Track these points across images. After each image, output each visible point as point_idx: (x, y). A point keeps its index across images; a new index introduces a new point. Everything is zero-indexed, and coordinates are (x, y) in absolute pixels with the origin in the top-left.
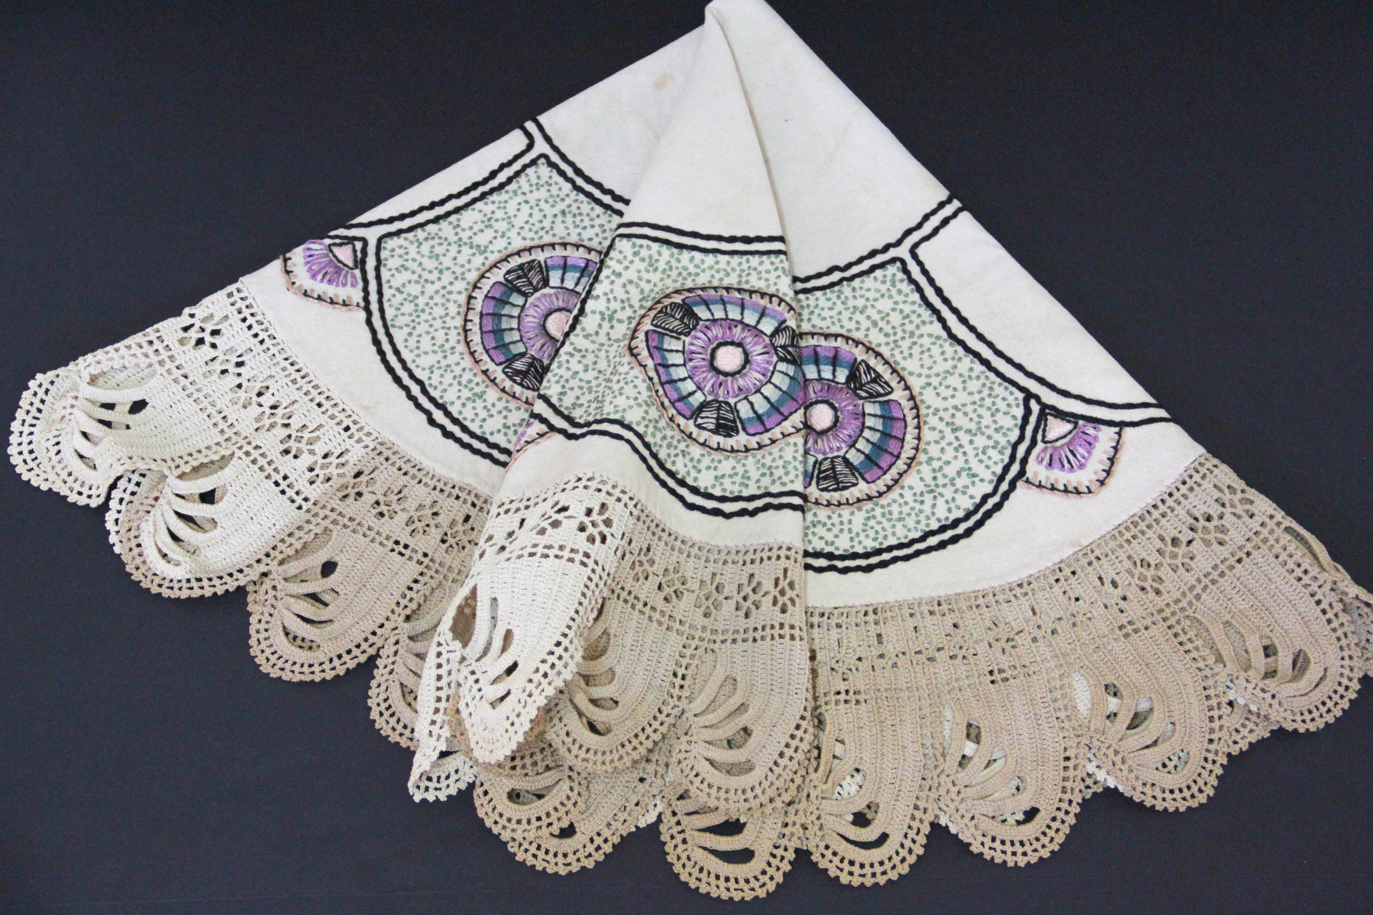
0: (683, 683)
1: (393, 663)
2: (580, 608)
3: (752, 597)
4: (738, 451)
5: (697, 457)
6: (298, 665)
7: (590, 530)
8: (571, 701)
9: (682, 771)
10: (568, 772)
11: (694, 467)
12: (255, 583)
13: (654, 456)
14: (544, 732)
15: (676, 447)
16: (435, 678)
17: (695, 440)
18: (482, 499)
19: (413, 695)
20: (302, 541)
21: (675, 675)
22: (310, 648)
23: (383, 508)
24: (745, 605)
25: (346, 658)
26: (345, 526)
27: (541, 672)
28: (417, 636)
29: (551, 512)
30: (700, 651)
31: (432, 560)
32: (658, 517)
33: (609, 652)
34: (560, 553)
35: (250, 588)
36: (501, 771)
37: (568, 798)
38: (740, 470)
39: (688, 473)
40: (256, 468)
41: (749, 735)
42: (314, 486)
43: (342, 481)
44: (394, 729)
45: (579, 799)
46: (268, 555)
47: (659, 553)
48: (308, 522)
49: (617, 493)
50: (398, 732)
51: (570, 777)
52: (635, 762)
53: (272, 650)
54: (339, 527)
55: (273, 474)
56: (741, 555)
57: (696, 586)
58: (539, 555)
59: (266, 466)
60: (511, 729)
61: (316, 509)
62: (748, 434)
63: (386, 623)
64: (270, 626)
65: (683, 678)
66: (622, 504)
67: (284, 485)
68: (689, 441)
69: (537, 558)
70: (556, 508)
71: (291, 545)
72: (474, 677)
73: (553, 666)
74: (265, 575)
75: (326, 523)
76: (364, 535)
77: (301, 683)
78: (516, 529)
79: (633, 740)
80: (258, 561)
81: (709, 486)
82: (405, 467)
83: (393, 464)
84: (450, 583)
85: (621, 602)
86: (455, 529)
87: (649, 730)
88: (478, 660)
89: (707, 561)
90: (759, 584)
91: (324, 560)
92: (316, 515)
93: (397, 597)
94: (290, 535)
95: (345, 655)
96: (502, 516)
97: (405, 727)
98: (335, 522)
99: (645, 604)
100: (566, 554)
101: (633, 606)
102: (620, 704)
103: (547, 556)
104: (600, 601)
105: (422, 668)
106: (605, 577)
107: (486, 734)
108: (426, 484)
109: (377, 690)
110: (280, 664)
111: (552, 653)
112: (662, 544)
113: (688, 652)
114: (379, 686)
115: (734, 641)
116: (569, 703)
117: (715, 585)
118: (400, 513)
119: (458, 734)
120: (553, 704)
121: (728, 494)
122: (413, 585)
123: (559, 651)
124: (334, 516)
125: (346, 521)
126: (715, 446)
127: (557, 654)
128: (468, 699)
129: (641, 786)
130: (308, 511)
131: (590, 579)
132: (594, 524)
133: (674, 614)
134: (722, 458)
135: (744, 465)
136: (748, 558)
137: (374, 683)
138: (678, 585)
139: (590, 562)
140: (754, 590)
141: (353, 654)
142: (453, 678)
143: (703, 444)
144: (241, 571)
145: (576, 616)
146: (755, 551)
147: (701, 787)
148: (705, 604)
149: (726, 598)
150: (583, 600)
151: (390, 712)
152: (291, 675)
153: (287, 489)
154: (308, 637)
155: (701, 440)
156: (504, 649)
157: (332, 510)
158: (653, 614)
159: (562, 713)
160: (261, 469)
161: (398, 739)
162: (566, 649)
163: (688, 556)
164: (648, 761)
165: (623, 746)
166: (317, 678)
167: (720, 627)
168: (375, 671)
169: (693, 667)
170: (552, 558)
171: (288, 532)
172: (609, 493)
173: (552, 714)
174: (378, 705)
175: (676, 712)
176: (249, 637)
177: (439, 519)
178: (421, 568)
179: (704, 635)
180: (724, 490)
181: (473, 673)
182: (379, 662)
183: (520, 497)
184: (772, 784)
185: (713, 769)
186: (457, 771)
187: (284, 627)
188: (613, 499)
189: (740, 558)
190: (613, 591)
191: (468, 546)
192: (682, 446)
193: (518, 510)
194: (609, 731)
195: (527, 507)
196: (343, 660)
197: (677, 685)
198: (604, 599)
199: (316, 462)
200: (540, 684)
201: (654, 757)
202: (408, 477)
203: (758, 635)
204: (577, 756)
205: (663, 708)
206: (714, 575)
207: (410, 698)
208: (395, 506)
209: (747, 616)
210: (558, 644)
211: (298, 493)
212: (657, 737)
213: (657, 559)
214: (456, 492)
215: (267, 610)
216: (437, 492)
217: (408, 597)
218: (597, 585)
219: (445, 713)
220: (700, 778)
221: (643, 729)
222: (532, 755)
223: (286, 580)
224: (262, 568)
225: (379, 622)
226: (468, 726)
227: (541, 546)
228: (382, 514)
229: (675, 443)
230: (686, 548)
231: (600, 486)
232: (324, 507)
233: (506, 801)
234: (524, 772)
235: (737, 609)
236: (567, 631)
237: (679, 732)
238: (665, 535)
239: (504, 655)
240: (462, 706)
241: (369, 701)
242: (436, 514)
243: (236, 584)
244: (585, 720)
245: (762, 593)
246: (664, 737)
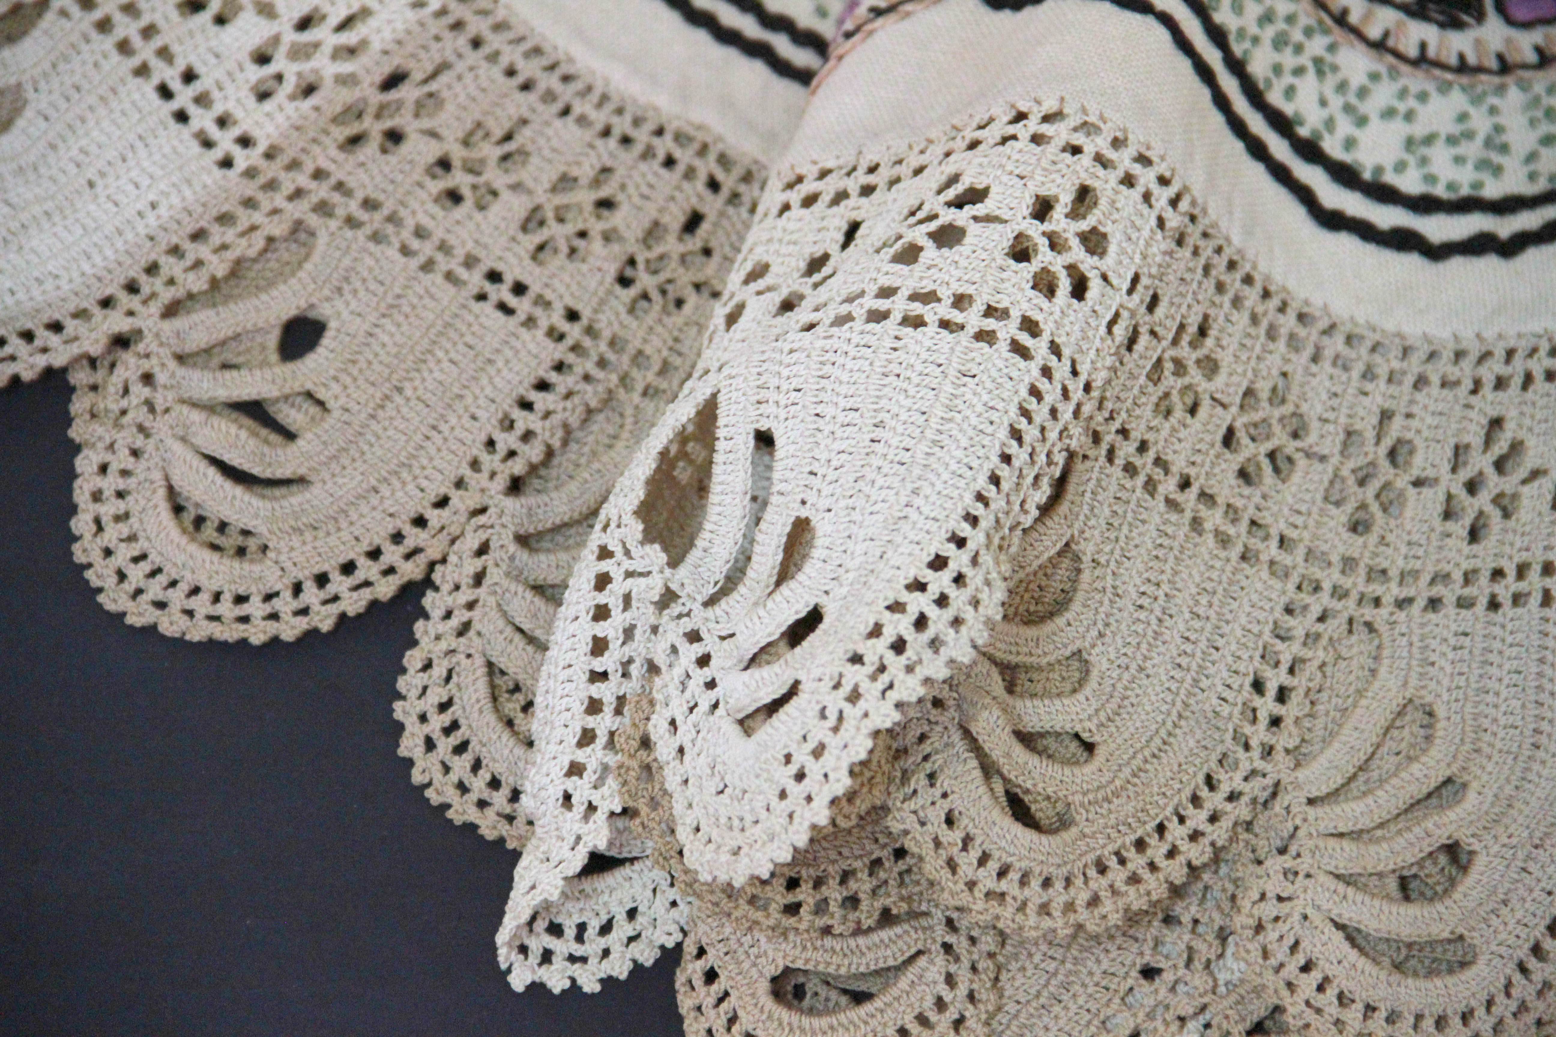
0: (1279, 710)
1: (471, 606)
2: (1004, 472)
3: (1494, 483)
4: (1480, 69)
5: (1358, 79)
6: (204, 597)
7: (1044, 257)
8: (967, 733)
9: (1266, 954)
10: (941, 933)
11: (1348, 109)
12: (93, 362)
13: (1236, 67)
14: (885, 809)
15: (1299, 49)
16: (585, 646)
17: (1357, 33)
18: (738, 172)
19: (520, 698)
20: (230, 255)
21: (1258, 686)
22: (241, 552)
23: (459, 179)
24: (1471, 506)
25: (339, 584)
26: (351, 222)
27: (889, 635)
28: (540, 535)
29: (935, 204)
30: (1334, 627)
31: (590, 331)
32: (1236, 240)
33: (1076, 606)
34: (957, 317)
35: (80, 377)
36: (759, 915)
37: (940, 1004)
38: (1481, 123)
39: (1330, 125)
40: (108, 43)
41: (1464, 869)
42: (269, 106)
43: (347, 96)
44: (462, 788)
45: (970, 1011)
46: (132, 288)
47: (1231, 343)
48: (249, 203)
49: (1124, 160)
50: (473, 797)
51: (947, 948)
52: (1133, 918)
53: (135, 550)
54: (333, 224)
55: (156, 63)
56: (1467, 364)
57: (1331, 446)
58: (896, 317)
59: (137, 41)
60: (796, 790)
61: (272, 170)
62: (1510, 21)
63: (456, 497)
64: (131, 483)
65: (1282, 696)
66: (1136, 194)
67: (184, 96)
68: (1338, 34)
69: (891, 325)
70: (951, 193)
71: (198, 264)
72: (698, 649)
73: (921, 622)
74: (121, 342)
75: (300, 210)
76: (405, 251)
77: (211, 645)
78: (834, 249)
79: (1131, 854)
80: (106, 303)
81: (1388, 165)
82: (528, 69)
83: (493, 57)
84: (636, 397)
85: (1116, 471)
86: (658, 250)
87: (1177, 833)
88: (711, 602)
89: (1368, 374)
90: (1516, 447)
91: (289, 311)
92: (271, 186)
93: (489, 426)
94: (198, 236)
95: (336, 577)
96: (797, 211)
97: (495, 784)
98: (323, 208)
99: (1185, 484)
100: (973, 319)
101: (1150, 486)
102: (1101, 752)
103: (918, 322)
104: (1060, 459)
105: (549, 625)
106: (1077, 394)
107: (724, 806)
108: (582, 120)
109: (421, 679)
110: (155, 589)
111: (920, 586)
112: (1242, 319)
113: (1299, 626)
114: (428, 666)
115: (1434, 604)
116: (956, 736)
117: (1387, 443)
118: (506, 195)
119: (642, 806)
120: (914, 732)
121: (1440, 191)
122: (534, 396)
123: (940, 582)
124: (321, 191)
125: (354, 207)
126: (1413, 52)
127: (934, 590)
128: (678, 709)
129: (1146, 987)
130: (250, 173)
131: (1035, 392)
132: (1055, 243)
133: (1265, 518)
134: (1430, 87)
135: (1493, 111)
136: (1488, 373)
137: (413, 659)
138: (1280, 438)
139: (1039, 347)
140: (1500, 465)
141: (360, 575)
142: (639, 648)
143: (1379, 46)
144: (56, 327)
145: (991, 491)
146: (1510, 354)
147: (1320, 1000)
148: (1355, 494)
149: (1418, 483)
150: (1013, 448)
151: (455, 739)
152: (183, 622)
153: (193, 110)
154: (238, 519)
155: (1374, 33)
156: (784, 576)
157: (319, 175)
158: (1204, 512)
159: (938, 760)
160: (124, 47)
161: (472, 815)
162: (959, 579)
163: (1315, 359)
164: (1169, 920)
165: (1102, 869)
166: (258, 634)
167: (1396, 564)
168: (419, 626)
169: (1311, 668)
170: (932, 329)
171: (191, 227)
172: (1100, 160)
173: (909, 762)
174: (423, 718)
175: (1257, 788)
176: (73, 510)
177: (617, 219)
178: (559, 351)
179: (1347, 582)
180: (1431, 179)
181: (694, 637)
182: (429, 600)
183: (848, 159)
184: (1523, 1007)
185: (1353, 955)
186: (632, 914)
187: (171, 489)
188: (1113, 177)
189: (1466, 371)
190: (1096, 438)
191: (692, 299)
192: (1317, 45)
193: (841, 196)
194: (1063, 823)
195: (867, 191)
196: (331, 589)
197: (1263, 717)
198: (1071, 455)
199: (276, 40)
200: (882, 669)
201: (1186, 910)
202: (532, 97)
203: (1504, 590)
204: (971, 885)
205: (1221, 775)
206: (1386, 416)
207: (512, 706)
208: (494, 176)
209: (1474, 535)
210: (939, 563)
211: (222, 122)
212: (1198, 853)
213: (1225, 358)
214: (664, 146)
215: (126, 438)
216: (612, 143)
217: (520, 427)
218: (1054, 412)
219: (611, 744)
220: (1315, 976)
221: (1161, 829)
222: (845, 876)
223: (181, 359)
224: (116, 322)
225: (438, 487)
226: (672, 782)
227: (904, 293)
228: (454, 197)
229: (1297, 35)
230: (1310, 335)
231: (1078, 139)
232: (294, 165)
233: (768, 1002)
234: (820, 922)
235: (1447, 515)
236: (965, 530)
237: (1262, 845)
238: (1252, 295)
239: (784, 589)
240: (658, 728)
241: (398, 706)
242: (606, 204)
243: (41, 361)
244: (999, 787)
245: (1523, 472)
246: (1218, 856)
